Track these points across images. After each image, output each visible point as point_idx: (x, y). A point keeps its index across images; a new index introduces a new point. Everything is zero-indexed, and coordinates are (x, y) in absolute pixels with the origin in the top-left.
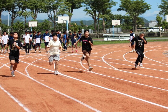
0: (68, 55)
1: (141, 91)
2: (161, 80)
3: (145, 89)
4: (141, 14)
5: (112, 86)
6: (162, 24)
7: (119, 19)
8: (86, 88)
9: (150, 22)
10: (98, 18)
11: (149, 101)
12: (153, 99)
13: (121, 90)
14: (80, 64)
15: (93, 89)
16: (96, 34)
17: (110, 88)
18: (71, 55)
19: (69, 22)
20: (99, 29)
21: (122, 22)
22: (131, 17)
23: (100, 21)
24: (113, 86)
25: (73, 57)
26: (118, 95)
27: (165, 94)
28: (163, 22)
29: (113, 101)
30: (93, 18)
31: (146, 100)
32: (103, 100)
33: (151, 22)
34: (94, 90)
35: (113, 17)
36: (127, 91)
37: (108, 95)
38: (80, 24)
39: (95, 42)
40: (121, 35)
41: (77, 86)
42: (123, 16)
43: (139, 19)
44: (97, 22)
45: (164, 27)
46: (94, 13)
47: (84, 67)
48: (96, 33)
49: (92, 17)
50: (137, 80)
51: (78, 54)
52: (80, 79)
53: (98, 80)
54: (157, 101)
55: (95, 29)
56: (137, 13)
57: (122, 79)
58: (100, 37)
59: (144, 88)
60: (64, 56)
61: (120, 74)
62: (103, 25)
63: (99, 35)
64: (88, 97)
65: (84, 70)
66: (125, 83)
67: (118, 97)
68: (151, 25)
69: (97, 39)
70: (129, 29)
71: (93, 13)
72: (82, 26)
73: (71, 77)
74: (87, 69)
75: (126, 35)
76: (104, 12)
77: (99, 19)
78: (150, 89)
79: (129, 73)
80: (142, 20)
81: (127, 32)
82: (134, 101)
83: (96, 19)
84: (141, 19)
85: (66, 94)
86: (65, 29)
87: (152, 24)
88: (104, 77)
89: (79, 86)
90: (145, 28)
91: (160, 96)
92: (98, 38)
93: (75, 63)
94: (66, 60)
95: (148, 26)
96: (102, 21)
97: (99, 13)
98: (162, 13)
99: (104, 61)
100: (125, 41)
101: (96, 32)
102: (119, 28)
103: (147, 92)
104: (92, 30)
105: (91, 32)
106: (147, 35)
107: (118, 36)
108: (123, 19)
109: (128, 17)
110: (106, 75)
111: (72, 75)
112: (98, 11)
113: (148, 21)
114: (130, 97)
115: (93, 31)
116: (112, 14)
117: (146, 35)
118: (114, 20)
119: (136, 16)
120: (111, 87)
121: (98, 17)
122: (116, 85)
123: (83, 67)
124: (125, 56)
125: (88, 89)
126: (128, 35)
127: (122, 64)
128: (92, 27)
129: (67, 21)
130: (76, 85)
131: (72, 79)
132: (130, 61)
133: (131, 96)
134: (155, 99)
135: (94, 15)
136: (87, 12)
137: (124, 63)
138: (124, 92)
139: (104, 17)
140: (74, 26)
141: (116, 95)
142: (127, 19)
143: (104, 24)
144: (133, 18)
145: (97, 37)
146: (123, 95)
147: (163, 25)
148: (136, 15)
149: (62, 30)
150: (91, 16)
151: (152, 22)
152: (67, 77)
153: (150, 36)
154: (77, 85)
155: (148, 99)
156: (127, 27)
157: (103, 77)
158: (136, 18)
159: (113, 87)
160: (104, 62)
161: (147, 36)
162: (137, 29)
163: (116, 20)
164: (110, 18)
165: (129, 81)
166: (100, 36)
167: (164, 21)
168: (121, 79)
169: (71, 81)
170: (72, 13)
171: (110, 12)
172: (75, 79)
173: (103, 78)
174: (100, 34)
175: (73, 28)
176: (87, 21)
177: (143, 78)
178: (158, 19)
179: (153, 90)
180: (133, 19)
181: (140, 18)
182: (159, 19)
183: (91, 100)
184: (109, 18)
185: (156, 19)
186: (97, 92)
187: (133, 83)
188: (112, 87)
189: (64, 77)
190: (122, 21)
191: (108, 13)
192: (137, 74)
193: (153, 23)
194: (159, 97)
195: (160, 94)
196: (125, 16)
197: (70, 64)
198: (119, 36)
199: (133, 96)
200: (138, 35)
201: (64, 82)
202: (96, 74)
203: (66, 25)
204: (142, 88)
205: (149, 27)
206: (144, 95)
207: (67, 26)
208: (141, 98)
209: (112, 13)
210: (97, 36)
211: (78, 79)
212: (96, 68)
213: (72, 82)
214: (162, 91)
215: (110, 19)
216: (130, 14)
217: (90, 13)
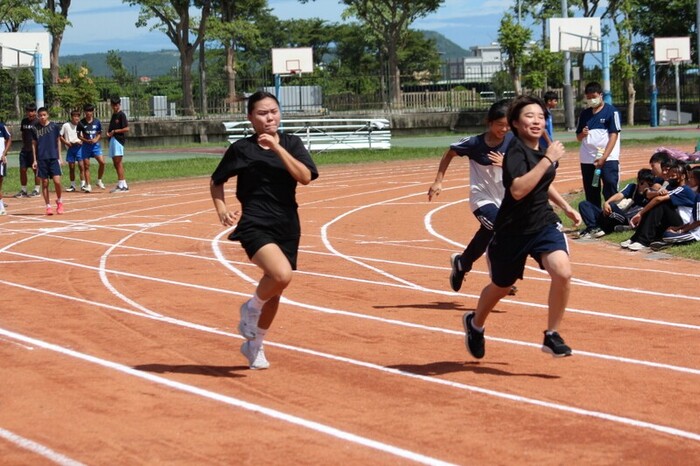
0: (41, 230)
1: (390, 405)
2: (499, 349)
3: (415, 397)
4: (423, 14)
5: (250, 385)
6: (531, 63)
7: (306, 41)
8: (114, 399)
9: (468, 54)
10: (200, 41)
11: (425, 453)
12: (451, 443)
13: (292, 402)
14: (96, 275)
15: (150, 402)
16: (191, 123)
17: (238, 391)
18: (55, 230)
19: (45, 63)
20: (205, 97)
21: (326, 56)
22: (370, 31)
23: (213, 52)
24: (255, 385)
25: (65, 242)
26: (274, 429)
27: (512, 419)
28: (536, 56)
29: (244, 459)
30: (176, 39)
31: (414, 450)
32: (195, 454)
33: (476, 52)
34: (155, 407)
35: (277, 33)
36: (320, 404)
37: (221, 427)
38: (110, 71)
39: (183, 161)
40: (322, 124)
41: (71, 388)
42: (328, 27)
43: (415, 40)
44: (193, 60)
45: (542, 80)
46: (180, 14)
47: (116, 293)
48: (190, 114)
49: (168, 34)
50: (377, 353)
51: (93, 227)
52: (92, 354)
53: (181, 353)
54: (469, 453)
55: (186, 94)
56: (400, 12)
57: (305, 347)
58: (210, 136)
59: (407, 390)
60: (19, 236)
61: (295, 323)
62: (227, 73)
63: (205, 124)
64: (122, 440)
65: (117, 305)
66: (316, 367)
67: (274, 436)
68: (476, 69)
69: (197, 144)
70: (364, 93)
71: (176, 14)
72: (121, 80)
73: (45, 341)
74: (129, 301)
75: (345, 123)
76: (233, 7)
77: (206, 43)
78: (438, 393)
79: (344, 316)
80: (427, 45)
81: (349, 108)
82: (350, 455)
83: (189, 45)
84: (426, 39)
85: (11, 430)
86: (28, 96)
87: (480, 64)
88: (210, 341)
89: (84, 387)
90: (446, 88)
91: (486, 431)
92: (203, 143)
93: (74, 270)
94: (27, 258)
95: (458, 73)
96: (225, 53)
97: (206, 13)
98: (530, 8)
99: (221, 258)
100: (337, 156)
101: (192, 108)
102: (308, 90)
103: (422, 407)
104: (169, 101)
105: (164, 113)
106: (454, 123)
107: (301, 128)
108: (329, 41)
109: (355, 32)
110: (225, 330)
111: (52, 330)
112: (198, 4)
113: (459, 48)
114: (332, 439)
115: (173, 105)
116: (275, 18)
117: (446, 120)
118: (285, 47)
119: (393, 26)
120: (242, 389)
121: (201, 32)
122: (272, 378)
123: (112, 289)
124: (328, 230)
125: (125, 401)
126: (354, 123)
127: (312, 269)
128: (170, 87)
129: (35, 57)
130: (68, 382)
131: (48, 350)
132: (351, 254)
133: (342, 428)
134: (460, 442)
135: (178, 21)
136: (146, 7)
137: (322, 266)
138: (306, 410)
139: (232, 33)
140: (78, 83)
141: (267, 428)
142: (350, 43)
143: (230, 70)
144: (381, 37)
145: (197, 138)
146: (299, 428)
147: (537, 68)
148: (397, 19)
149: (14, 102)
150: (166, 26)
151: (480, 55)
152: (22, 342)
153: (466, 127)
154: (71, 380)
155: (426, 444)
156: (353, 80)
157: (206, 340)
158: (398, 35)
159: (254, 390)
160: (219, 265)
161: (452, 129)
162: (401, 94)
163: (292, 46)
164: (263, 35)
165: (338, 355)
166: (213, 131)
167: (541, 48)
168: (298, 346)
169: (43, 362)
170: (65, 13)
171: (265, 8)
172: (66, 355)
173: (208, 346)
174: (212, 118)
175: (72, 91)
176: (144, 54)
177: (411, 339)
178: (507, 36)
179: (454, 398)
180: (379, 43)
181: (420, 34)
182: (514, 40)
183: (136, 457)
184: (256, 37)
185: (499, 40)
186: (169, 415)
187: (358, 366)
188: (249, 388)
189: (9, 344)
190: (325, 51)
191: (250, 14)
192: (383, 320)
193: (485, 61)
194: (478, 431)
195: (488, 419)
196: (341, 27)
197: (45, 275)
198: (306, 132)
199: (349, 431)
200: (404, 125)
201: (6, 367)
202: (174, 325)
203: (34, 79)
204: (401, 391)
205: (466, 81)
206: (406, 427)
207: (40, 81)
208: (388, 442)
209: (272, 13)
210: (194, 130)
211: (78, 350)
212: (176, 295)
213: (47, 367)
214: (498, 403)
215: (261, 41)
216: (363, 14)
217: (158, 14)
